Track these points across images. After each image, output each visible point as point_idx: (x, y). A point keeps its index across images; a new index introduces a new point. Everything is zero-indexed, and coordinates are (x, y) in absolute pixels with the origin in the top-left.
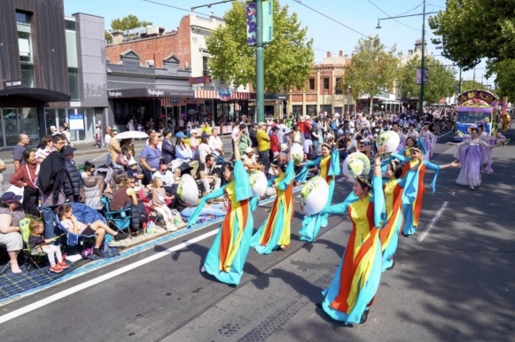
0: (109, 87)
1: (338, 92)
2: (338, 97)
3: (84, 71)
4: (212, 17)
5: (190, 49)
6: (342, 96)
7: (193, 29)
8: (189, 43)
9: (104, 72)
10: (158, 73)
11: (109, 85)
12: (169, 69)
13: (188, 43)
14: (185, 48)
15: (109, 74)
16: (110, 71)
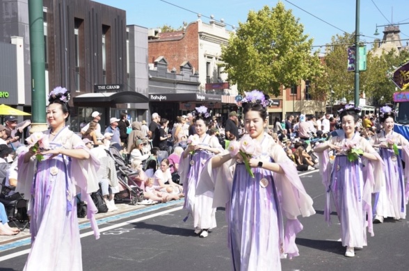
0: (149, 92)
1: (308, 97)
2: (308, 103)
3: (136, 76)
4: (212, 23)
5: (197, 54)
6: (313, 102)
7: (201, 36)
8: (198, 48)
9: (147, 78)
10: (179, 78)
11: (150, 89)
12: (185, 74)
13: (196, 49)
14: (192, 54)
15: (150, 79)
16: (151, 77)
